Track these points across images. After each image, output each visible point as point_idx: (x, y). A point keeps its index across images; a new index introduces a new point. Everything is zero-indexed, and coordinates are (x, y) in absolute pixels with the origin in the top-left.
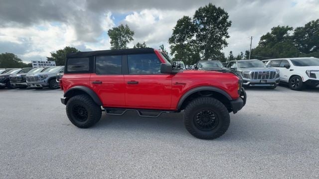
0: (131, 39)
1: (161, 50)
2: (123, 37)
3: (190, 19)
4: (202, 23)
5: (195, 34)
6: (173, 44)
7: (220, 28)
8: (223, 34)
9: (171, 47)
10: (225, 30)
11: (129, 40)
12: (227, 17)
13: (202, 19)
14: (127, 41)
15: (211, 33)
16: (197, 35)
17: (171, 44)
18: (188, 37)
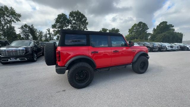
0: (18, 20)
1: (48, 32)
2: (7, 16)
3: (66, 16)
4: (74, 20)
5: (70, 25)
6: (55, 29)
7: (83, 25)
8: (85, 28)
9: (54, 31)
10: (86, 26)
11: (15, 20)
12: (87, 20)
13: (73, 18)
14: (13, 21)
15: (79, 26)
16: (71, 26)
17: (54, 29)
18: (65, 26)
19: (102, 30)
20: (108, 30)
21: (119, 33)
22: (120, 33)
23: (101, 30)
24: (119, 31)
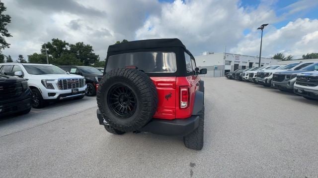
19: (51, 42)
20: (68, 44)
21: (93, 52)
22: (94, 54)
23: (49, 43)
24: (91, 50)
